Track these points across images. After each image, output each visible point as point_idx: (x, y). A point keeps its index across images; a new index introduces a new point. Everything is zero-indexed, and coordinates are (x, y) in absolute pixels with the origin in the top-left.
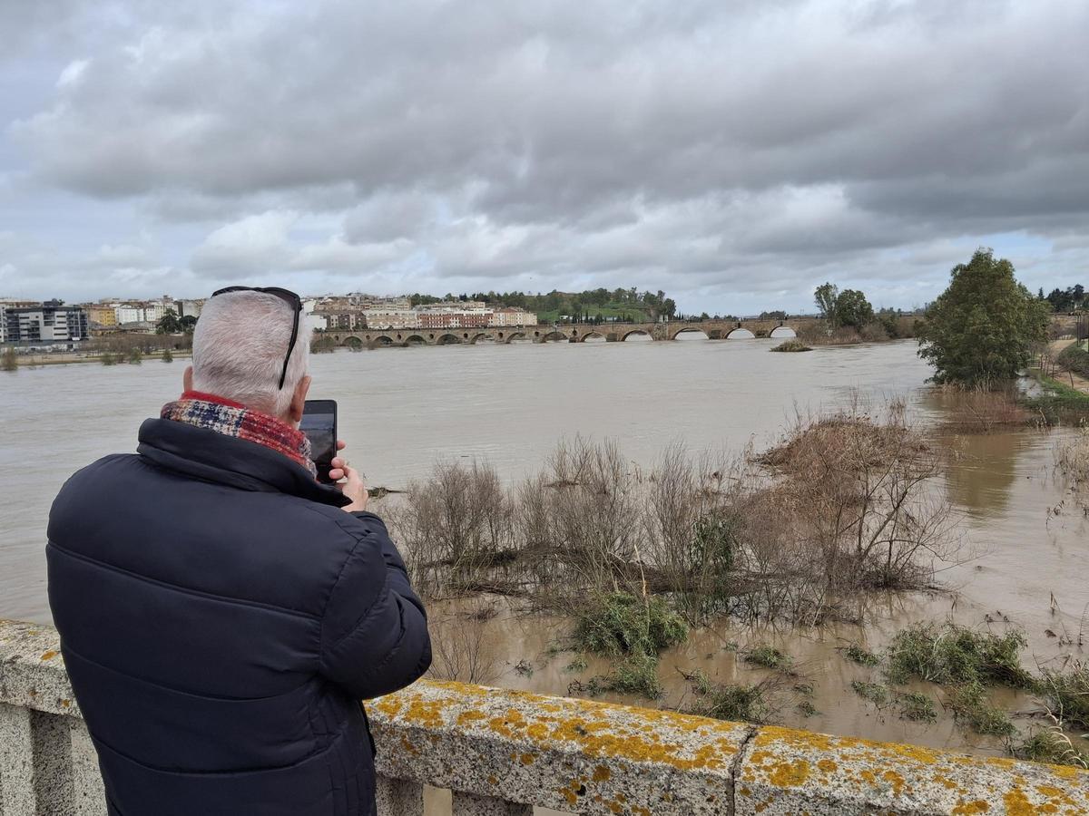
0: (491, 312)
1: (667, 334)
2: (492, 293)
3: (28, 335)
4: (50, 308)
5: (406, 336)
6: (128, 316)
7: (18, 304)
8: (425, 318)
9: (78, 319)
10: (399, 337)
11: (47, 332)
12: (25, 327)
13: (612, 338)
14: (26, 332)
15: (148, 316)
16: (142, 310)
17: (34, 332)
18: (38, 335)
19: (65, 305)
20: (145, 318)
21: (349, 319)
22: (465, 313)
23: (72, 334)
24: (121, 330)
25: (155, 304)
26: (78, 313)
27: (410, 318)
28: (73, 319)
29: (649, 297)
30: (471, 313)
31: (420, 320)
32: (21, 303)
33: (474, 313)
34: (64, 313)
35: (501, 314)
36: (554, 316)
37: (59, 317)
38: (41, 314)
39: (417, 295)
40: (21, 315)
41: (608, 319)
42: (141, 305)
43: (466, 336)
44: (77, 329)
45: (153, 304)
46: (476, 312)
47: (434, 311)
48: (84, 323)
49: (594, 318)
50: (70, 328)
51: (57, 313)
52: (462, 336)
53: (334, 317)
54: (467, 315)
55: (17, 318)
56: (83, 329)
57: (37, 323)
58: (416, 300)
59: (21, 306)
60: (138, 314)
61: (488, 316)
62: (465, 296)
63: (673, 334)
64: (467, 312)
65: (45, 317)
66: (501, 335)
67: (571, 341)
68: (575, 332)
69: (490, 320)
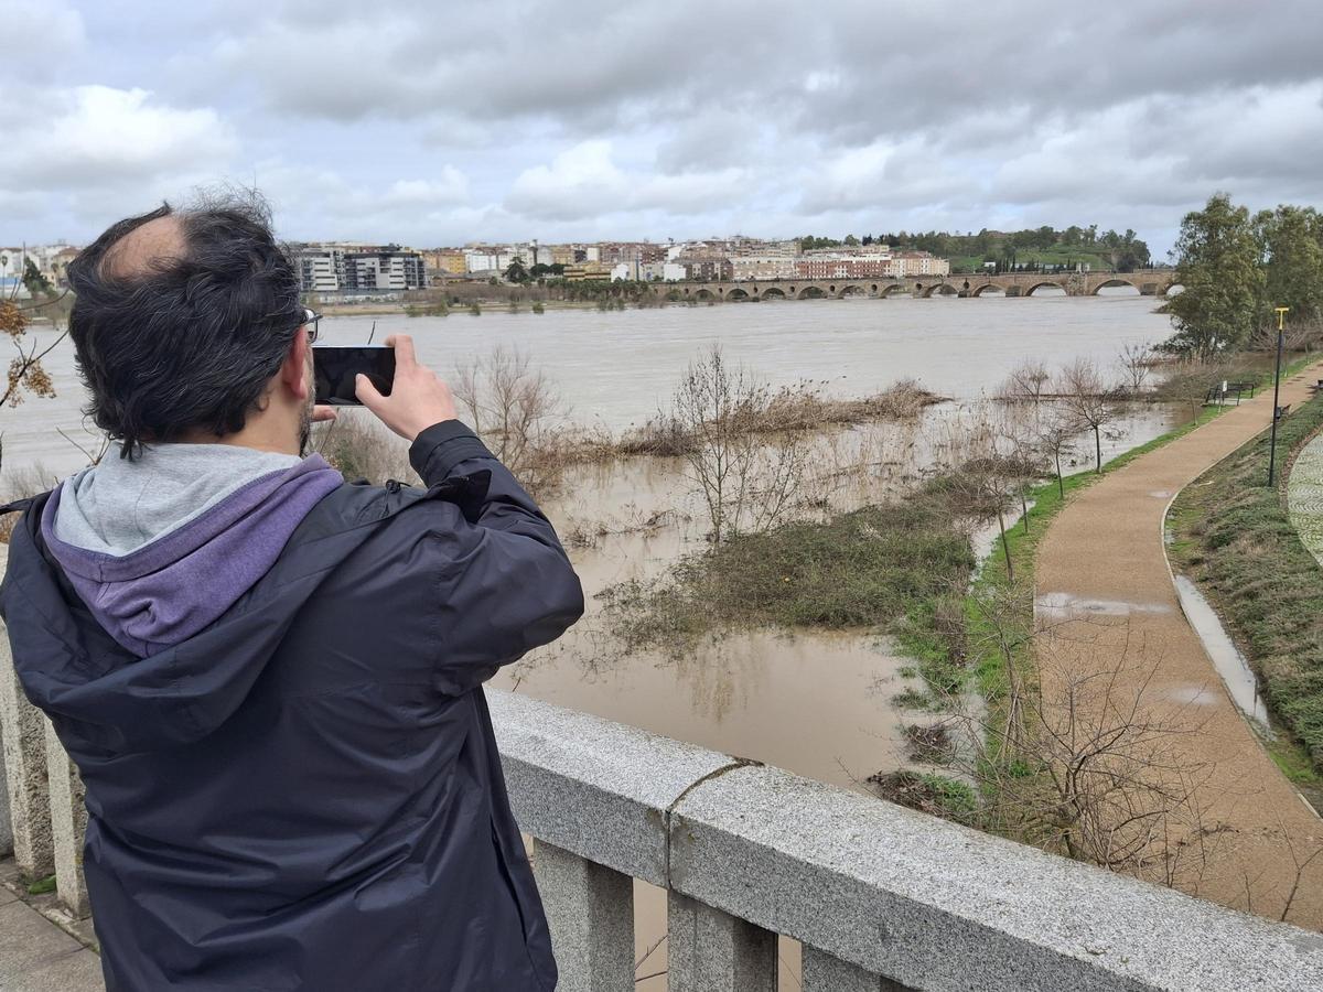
0: (889, 258)
1: (1086, 288)
2: (903, 235)
3: (364, 283)
4: (386, 254)
5: (762, 289)
6: (479, 263)
7: (361, 249)
8: (804, 267)
9: (415, 266)
10: (756, 290)
11: (383, 280)
12: (361, 274)
13: (1013, 293)
14: (362, 280)
15: (500, 263)
16: (494, 258)
17: (370, 279)
18: (375, 283)
19: (402, 251)
20: (498, 265)
21: (713, 268)
22: (855, 260)
23: (408, 283)
24: (468, 279)
25: (508, 250)
26: (416, 260)
27: (785, 265)
28: (410, 266)
29: (1112, 238)
30: (862, 259)
31: (798, 269)
32: (365, 248)
33: (866, 259)
34: (401, 260)
35: (901, 261)
36: (974, 263)
37: (395, 263)
38: (377, 260)
39: (810, 238)
40: (359, 261)
41: (1047, 267)
42: (495, 251)
43: (833, 288)
44: (414, 277)
45: (506, 249)
46: (870, 258)
47: (817, 257)
48: (421, 271)
49: (1024, 266)
50: (407, 276)
51: (393, 260)
52: (828, 289)
53: (697, 266)
54: (857, 263)
55: (354, 264)
56: (421, 277)
57: (373, 269)
58: (808, 244)
59: (365, 251)
60: (490, 261)
61: (884, 263)
62: (870, 238)
63: (1093, 288)
64: (858, 259)
65: (381, 264)
66: (875, 287)
67: (960, 296)
68: (966, 285)
69: (887, 268)
